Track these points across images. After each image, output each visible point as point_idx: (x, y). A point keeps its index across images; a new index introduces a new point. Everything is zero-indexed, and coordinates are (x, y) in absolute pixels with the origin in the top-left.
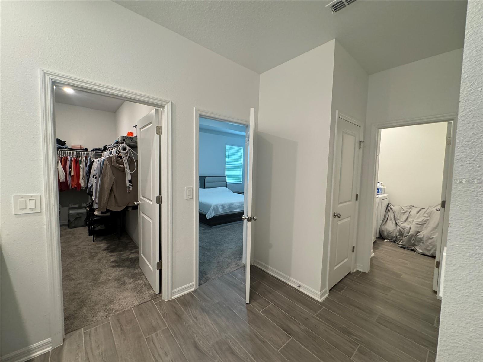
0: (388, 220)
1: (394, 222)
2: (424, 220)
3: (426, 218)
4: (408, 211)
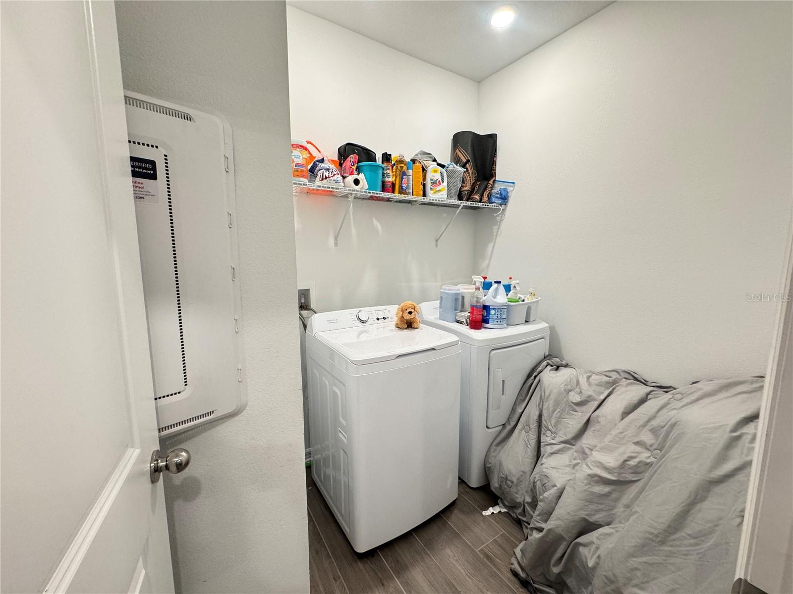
0: (519, 426)
1: (533, 442)
2: (632, 463)
3: (645, 456)
4: (596, 400)
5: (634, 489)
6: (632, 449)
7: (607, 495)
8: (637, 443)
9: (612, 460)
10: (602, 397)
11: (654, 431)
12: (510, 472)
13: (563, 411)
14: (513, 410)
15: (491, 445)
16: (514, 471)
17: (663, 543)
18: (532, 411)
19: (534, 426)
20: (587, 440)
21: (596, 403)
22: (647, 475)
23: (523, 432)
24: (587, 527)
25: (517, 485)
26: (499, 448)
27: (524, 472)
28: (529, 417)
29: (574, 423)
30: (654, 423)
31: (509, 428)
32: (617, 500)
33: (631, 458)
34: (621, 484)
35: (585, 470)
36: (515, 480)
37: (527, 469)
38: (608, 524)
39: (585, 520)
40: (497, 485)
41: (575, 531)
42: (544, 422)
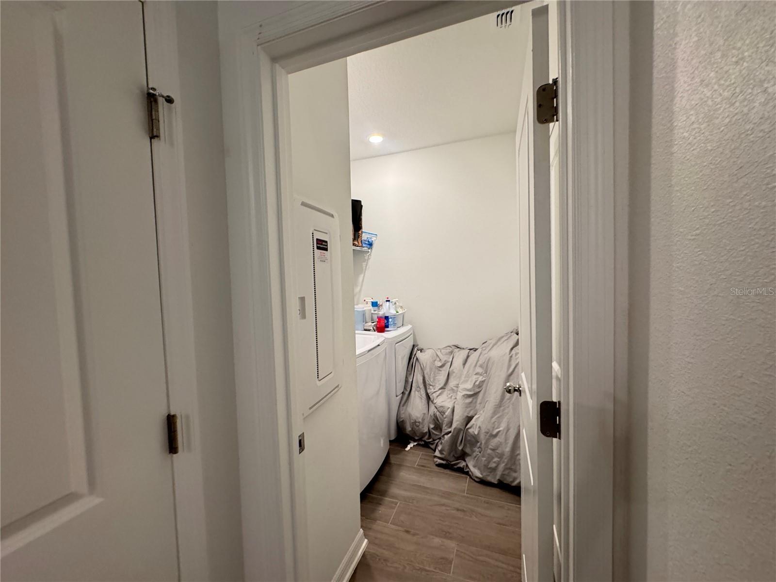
0: (413, 389)
1: (424, 395)
2: (477, 383)
3: (481, 379)
4: (448, 362)
5: (481, 395)
6: (474, 378)
7: (471, 403)
8: (476, 374)
9: (469, 385)
10: (451, 360)
11: (481, 366)
12: (417, 417)
13: (435, 372)
14: (406, 381)
15: (399, 407)
16: (418, 415)
17: (500, 407)
18: (418, 378)
19: (422, 386)
20: (452, 383)
21: (450, 363)
22: (484, 386)
23: (417, 392)
24: (469, 419)
25: (422, 423)
26: (405, 407)
27: (424, 414)
28: (417, 382)
29: (442, 378)
30: (480, 362)
31: (407, 393)
32: (476, 402)
33: (476, 381)
34: (476, 394)
35: (460, 395)
36: (420, 420)
37: (426, 411)
38: (476, 414)
39: (467, 416)
40: (410, 429)
41: (465, 424)
42: (427, 382)
